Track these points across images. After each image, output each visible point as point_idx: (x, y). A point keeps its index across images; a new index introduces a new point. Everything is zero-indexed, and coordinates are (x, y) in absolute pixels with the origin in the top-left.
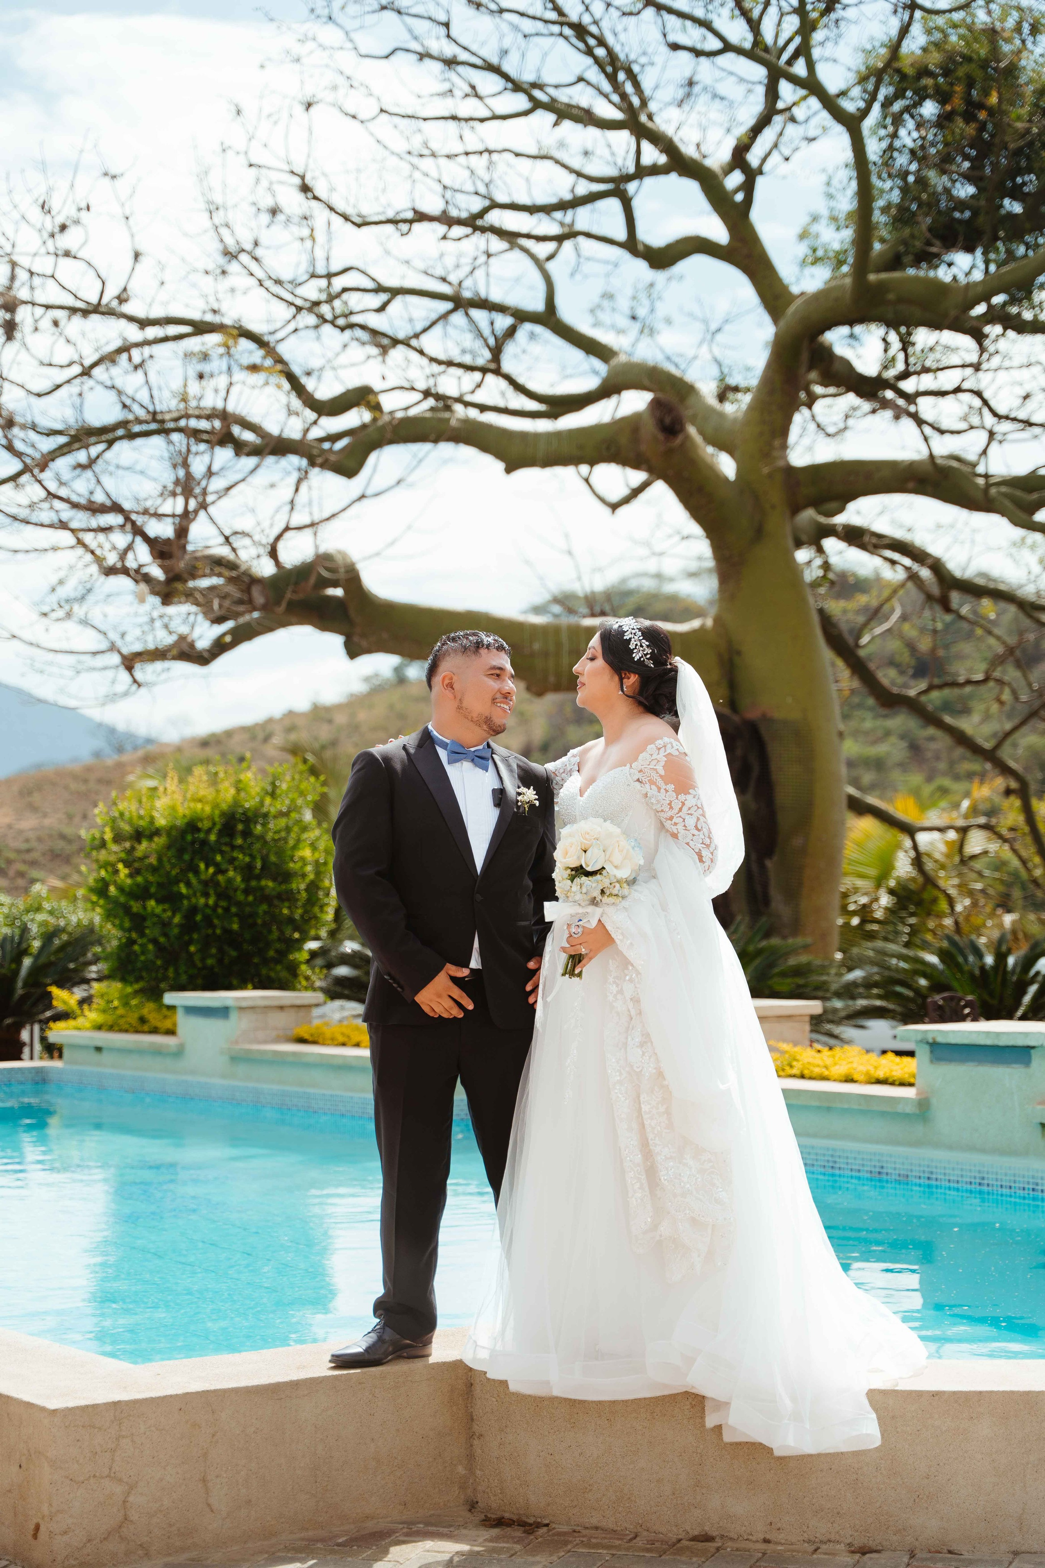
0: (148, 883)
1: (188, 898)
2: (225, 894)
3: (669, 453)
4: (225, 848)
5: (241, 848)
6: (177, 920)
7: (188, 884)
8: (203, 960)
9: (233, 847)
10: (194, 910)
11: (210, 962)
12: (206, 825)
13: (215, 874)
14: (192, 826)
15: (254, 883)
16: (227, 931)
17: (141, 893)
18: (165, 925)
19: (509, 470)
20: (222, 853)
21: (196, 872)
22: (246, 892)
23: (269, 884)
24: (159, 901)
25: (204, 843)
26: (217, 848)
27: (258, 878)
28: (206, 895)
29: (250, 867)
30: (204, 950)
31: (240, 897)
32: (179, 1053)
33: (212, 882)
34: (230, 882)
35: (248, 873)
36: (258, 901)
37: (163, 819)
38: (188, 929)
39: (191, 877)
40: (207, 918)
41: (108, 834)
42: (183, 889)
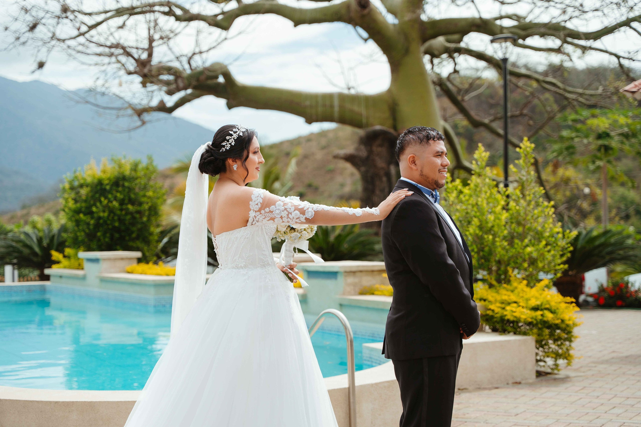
0: (81, 207)
1: (97, 213)
2: (112, 211)
3: (363, 16)
4: (114, 192)
5: (120, 192)
6: (92, 222)
7: (97, 207)
8: (104, 239)
9: (117, 191)
10: (100, 218)
11: (107, 240)
12: (106, 182)
13: (108, 203)
14: (100, 183)
15: (124, 207)
16: (114, 227)
17: (77, 212)
18: (88, 224)
19: (296, 25)
20: (112, 194)
21: (101, 202)
22: (121, 210)
23: (130, 207)
24: (85, 214)
25: (105, 189)
26: (110, 192)
27: (127, 204)
28: (104, 211)
29: (123, 200)
30: (104, 235)
31: (118, 212)
32: (84, 278)
33: (107, 206)
34: (114, 207)
35: (122, 203)
36: (127, 214)
37: (89, 180)
38: (97, 226)
39: (98, 204)
40: (105, 222)
41: (67, 186)
42: (94, 209)
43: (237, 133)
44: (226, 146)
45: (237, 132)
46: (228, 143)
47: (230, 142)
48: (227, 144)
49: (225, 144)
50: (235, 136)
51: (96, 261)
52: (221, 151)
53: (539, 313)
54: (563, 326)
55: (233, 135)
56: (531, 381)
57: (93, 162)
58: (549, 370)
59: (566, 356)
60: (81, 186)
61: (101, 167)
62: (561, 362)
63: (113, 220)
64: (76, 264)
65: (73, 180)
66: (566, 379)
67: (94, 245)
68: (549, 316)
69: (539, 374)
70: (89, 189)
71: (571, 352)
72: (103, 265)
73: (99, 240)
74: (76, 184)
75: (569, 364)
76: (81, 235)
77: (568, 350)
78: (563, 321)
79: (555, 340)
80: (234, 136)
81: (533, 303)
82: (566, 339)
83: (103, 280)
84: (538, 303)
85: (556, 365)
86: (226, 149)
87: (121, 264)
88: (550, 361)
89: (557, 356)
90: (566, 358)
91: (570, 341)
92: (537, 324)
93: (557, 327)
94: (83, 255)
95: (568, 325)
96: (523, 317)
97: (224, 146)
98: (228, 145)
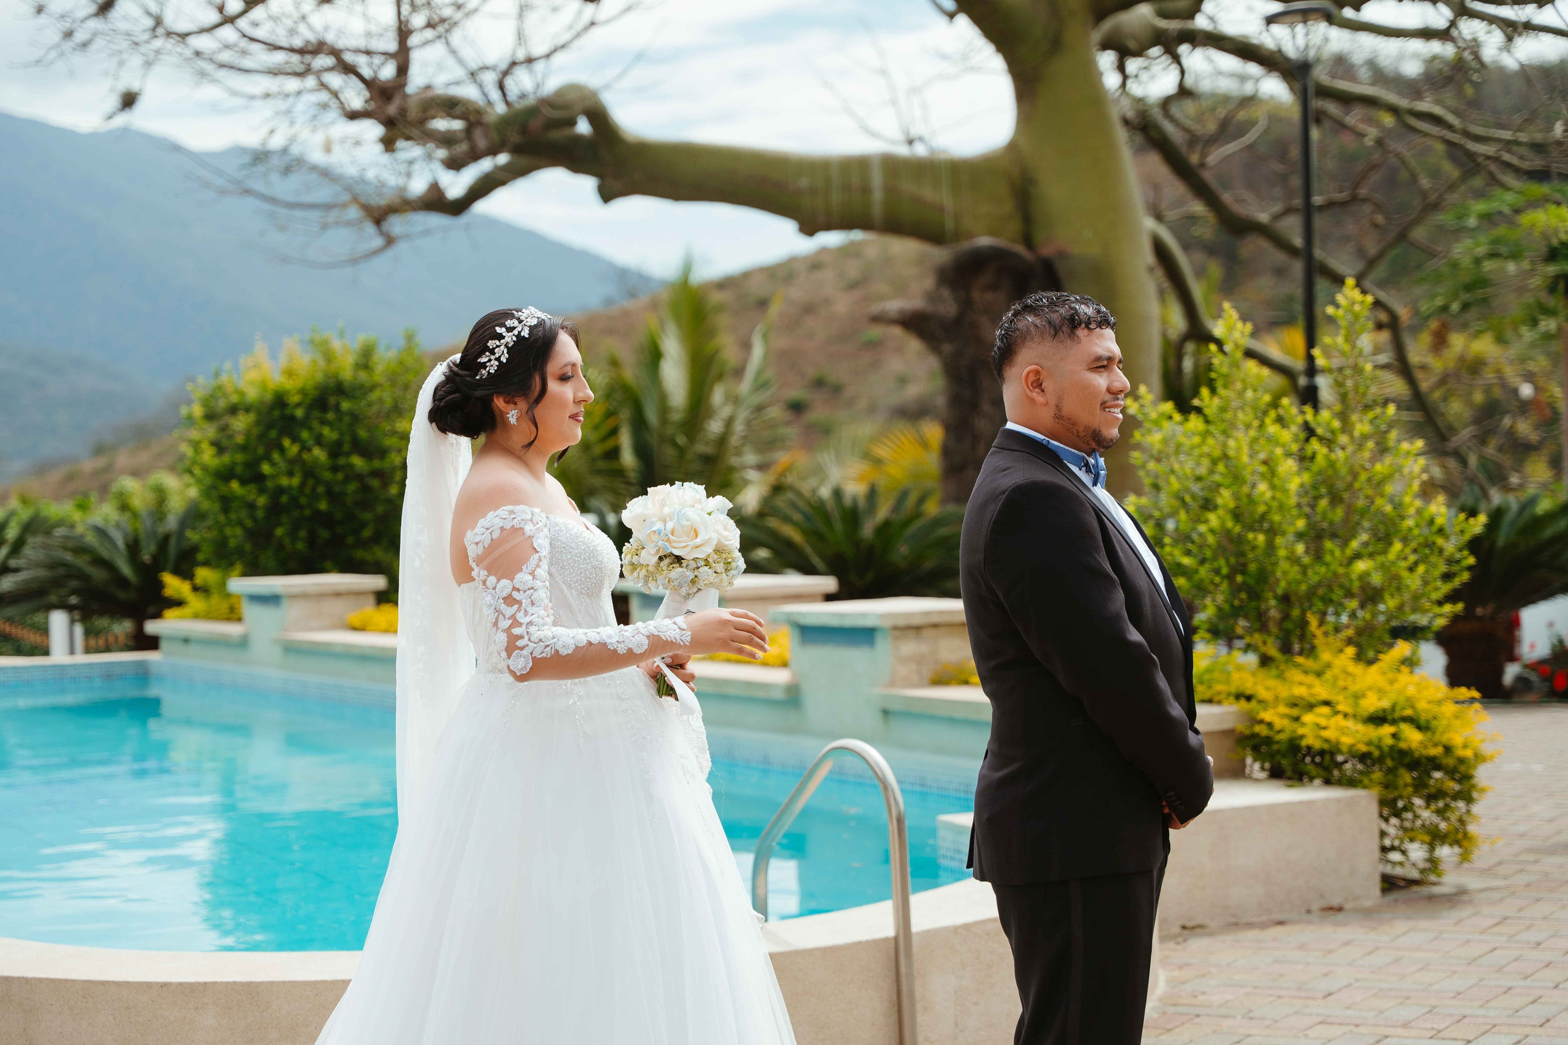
0: (234, 464)
1: (273, 477)
2: (310, 472)
4: (315, 425)
5: (330, 424)
6: (262, 501)
7: (273, 464)
8: (293, 543)
9: (323, 422)
10: (281, 491)
11: (300, 546)
12: (295, 399)
13: (300, 451)
14: (280, 401)
15: (342, 461)
16: (317, 513)
17: (225, 475)
18: (252, 506)
20: (310, 429)
21: (282, 450)
22: (335, 469)
23: (357, 461)
24: (244, 482)
25: (293, 418)
26: (305, 423)
27: (348, 454)
28: (291, 474)
29: (338, 444)
30: (293, 533)
31: (327, 475)
32: (243, 643)
33: (297, 461)
34: (316, 460)
35: (335, 451)
36: (347, 479)
37: (252, 394)
38: (275, 510)
39: (276, 456)
40: (294, 500)
41: (197, 410)
42: (266, 468)
43: (516, 332)
44: (488, 364)
45: (514, 328)
46: (493, 357)
47: (497, 355)
48: (490, 360)
49: (486, 360)
50: (509, 338)
51: (271, 600)
52: (478, 377)
53: (1387, 730)
54: (1450, 762)
55: (504, 337)
56: (1368, 903)
57: (260, 350)
58: (1415, 874)
59: (1459, 838)
60: (233, 410)
61: (283, 361)
62: (1445, 852)
63: (314, 496)
64: (224, 607)
65: (212, 396)
66: (1457, 897)
67: (267, 558)
68: (1413, 737)
69: (1390, 884)
70: (251, 418)
71: (1472, 828)
72: (291, 611)
73: (281, 547)
74: (222, 404)
75: (1465, 857)
76: (235, 535)
77: (1461, 821)
78: (1448, 749)
79: (1430, 799)
80: (506, 338)
81: (1372, 703)
82: (1456, 796)
83: (292, 649)
84: (1385, 704)
85: (1433, 863)
86: (489, 372)
87: (336, 607)
88: (1417, 852)
89: (1436, 837)
90: (1457, 842)
91: (1469, 800)
92: (1381, 760)
93: (1435, 763)
94: (240, 585)
95: (1462, 761)
96: (1346, 740)
97: (484, 365)
98: (492, 362)
